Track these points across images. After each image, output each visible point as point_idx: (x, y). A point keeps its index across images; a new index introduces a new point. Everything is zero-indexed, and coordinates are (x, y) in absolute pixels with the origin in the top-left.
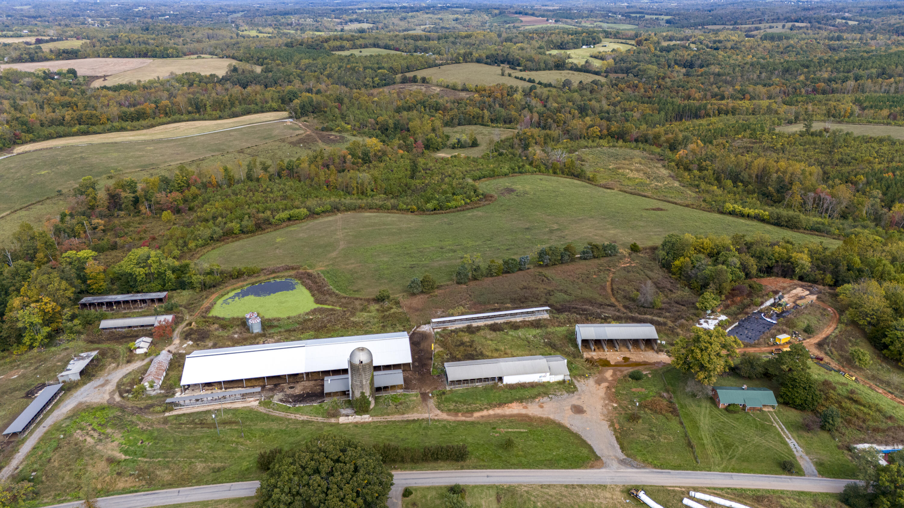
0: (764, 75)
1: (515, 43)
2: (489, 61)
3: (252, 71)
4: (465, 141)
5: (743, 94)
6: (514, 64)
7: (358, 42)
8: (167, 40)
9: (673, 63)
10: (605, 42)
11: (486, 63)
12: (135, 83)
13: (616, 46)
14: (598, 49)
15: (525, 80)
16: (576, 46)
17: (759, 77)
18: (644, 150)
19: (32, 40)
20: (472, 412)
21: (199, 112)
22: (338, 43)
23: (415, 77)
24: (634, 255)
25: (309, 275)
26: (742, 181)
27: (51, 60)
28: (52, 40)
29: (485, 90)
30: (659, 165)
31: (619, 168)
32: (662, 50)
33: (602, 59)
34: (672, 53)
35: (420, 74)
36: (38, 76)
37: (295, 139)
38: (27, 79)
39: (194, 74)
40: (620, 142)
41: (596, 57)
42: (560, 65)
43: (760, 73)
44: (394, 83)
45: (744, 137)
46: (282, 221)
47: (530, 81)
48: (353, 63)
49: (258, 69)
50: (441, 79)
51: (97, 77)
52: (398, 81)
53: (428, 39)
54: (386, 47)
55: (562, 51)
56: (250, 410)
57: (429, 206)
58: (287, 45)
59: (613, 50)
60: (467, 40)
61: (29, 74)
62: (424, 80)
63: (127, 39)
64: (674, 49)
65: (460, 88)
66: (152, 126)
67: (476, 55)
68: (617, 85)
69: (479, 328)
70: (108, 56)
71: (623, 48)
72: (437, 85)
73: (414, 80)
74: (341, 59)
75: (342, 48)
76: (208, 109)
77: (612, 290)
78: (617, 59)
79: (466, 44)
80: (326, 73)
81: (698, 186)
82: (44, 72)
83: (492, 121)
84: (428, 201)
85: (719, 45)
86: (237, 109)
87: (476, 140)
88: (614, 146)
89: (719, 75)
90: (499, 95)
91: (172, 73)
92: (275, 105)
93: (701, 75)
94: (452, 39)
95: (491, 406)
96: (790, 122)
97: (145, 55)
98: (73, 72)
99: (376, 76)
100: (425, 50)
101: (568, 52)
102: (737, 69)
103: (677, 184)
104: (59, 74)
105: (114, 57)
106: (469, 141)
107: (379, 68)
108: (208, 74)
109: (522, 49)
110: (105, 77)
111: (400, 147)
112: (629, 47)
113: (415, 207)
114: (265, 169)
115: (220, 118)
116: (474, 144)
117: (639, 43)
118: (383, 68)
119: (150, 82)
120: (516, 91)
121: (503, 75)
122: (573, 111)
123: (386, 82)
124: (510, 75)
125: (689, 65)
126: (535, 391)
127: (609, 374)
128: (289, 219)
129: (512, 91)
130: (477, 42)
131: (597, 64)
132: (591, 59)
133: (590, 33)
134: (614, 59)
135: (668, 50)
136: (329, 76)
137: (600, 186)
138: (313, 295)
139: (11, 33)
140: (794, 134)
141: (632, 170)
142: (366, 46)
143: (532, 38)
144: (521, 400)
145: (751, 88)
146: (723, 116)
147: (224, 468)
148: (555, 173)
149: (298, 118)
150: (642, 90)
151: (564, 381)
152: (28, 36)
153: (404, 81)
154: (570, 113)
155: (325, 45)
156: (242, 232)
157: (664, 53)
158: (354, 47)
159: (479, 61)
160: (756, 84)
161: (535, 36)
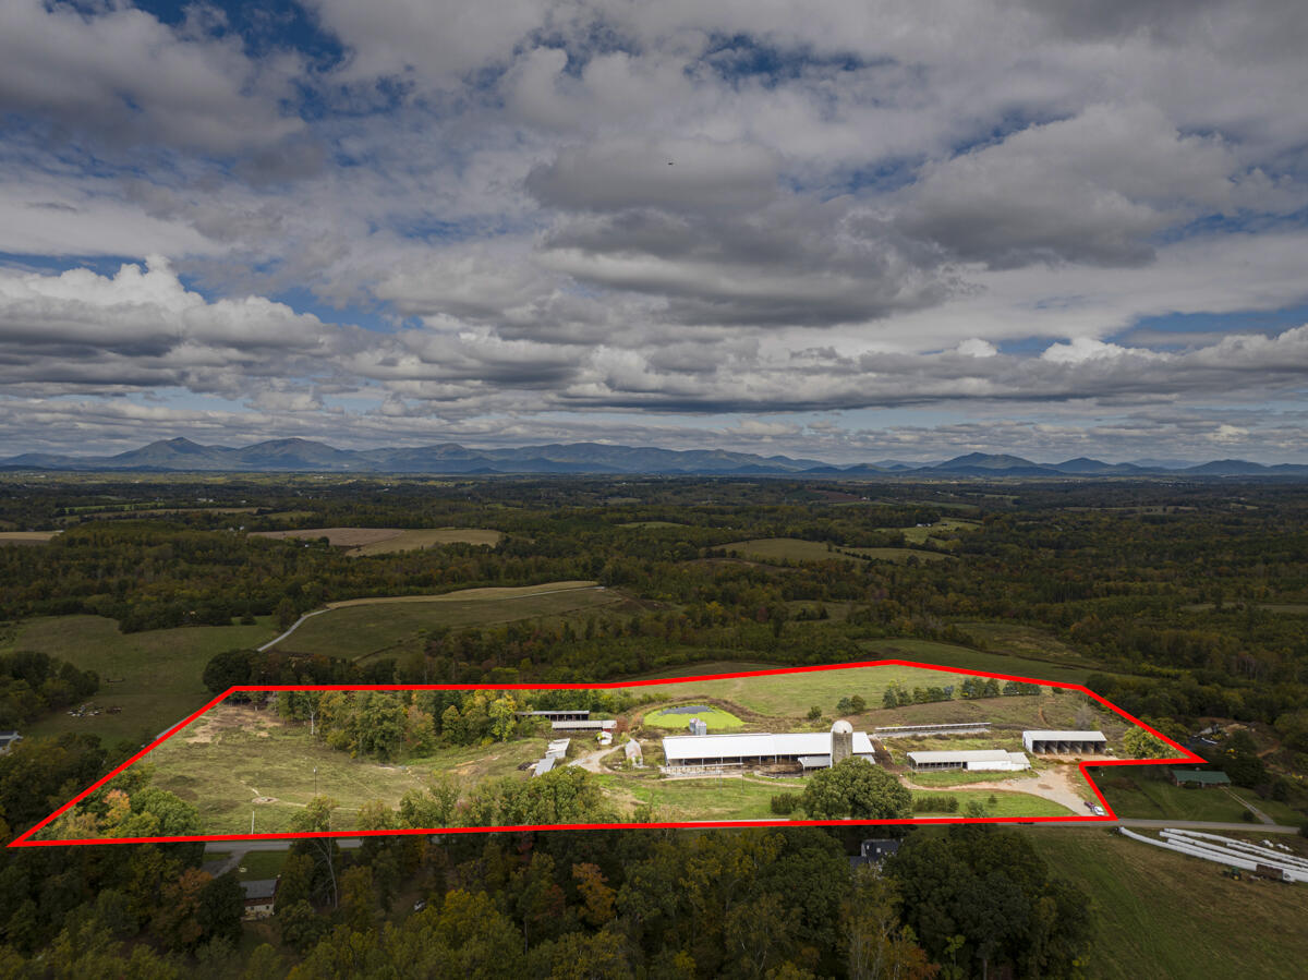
0: (1152, 557)
1: (833, 519)
2: (807, 536)
3: (527, 543)
4: (813, 612)
5: (1133, 576)
6: (839, 541)
7: (641, 515)
8: (407, 512)
9: (1035, 545)
10: (945, 520)
11: (804, 539)
12: (397, 552)
13: (960, 525)
14: (939, 528)
15: (858, 556)
16: (910, 523)
17: (1147, 559)
18: (1029, 625)
19: (255, 511)
20: (947, 786)
21: (491, 579)
22: (618, 515)
23: (723, 551)
24: (1057, 695)
25: (726, 702)
26: (1153, 653)
27: (293, 529)
28: (275, 511)
29: (814, 564)
30: (1052, 638)
31: (1007, 640)
32: (1019, 529)
33: (945, 539)
34: (1034, 533)
35: (729, 548)
36: (288, 544)
37: (615, 606)
38: (277, 547)
39: (462, 543)
40: (998, 619)
41: (937, 537)
42: (898, 543)
43: (1148, 555)
44: (697, 558)
45: (1145, 615)
46: (662, 664)
47: (864, 557)
48: (643, 535)
49: (532, 542)
50: (755, 553)
51: (352, 548)
52: (702, 555)
53: (723, 513)
54: (674, 520)
55: (894, 530)
56: (738, 780)
57: (811, 658)
58: (552, 517)
59: (957, 529)
60: (773, 515)
61: (280, 542)
62: (734, 554)
63: (362, 510)
64: (1034, 529)
65: (779, 563)
66: (448, 591)
67: (789, 529)
68: (974, 564)
69: (925, 738)
70: (355, 526)
71: (970, 527)
72: (751, 561)
73: (722, 554)
74: (628, 531)
75: (622, 521)
76: (502, 576)
77: (1045, 719)
78: (965, 539)
79: (771, 519)
80: (615, 545)
81: (1103, 658)
82: (296, 540)
83: (833, 596)
84: (809, 653)
85: (1090, 527)
86: (536, 576)
87: (825, 611)
88: (991, 622)
89: (1097, 556)
90: (833, 569)
91: (437, 544)
92: (577, 573)
93: (1076, 557)
94: (753, 513)
95: (961, 783)
96: (1196, 602)
97: (396, 526)
98: (325, 540)
99: (676, 549)
100: (722, 525)
101: (902, 530)
102: (1119, 551)
103: (1078, 655)
104: (309, 542)
105: (361, 527)
106: (816, 612)
107: (677, 541)
108: (479, 544)
109: (843, 525)
110: (358, 547)
111: (742, 614)
112: (978, 526)
113: (795, 659)
114: (604, 628)
115: (518, 585)
116: (824, 616)
117: (989, 522)
118: (682, 540)
119: (414, 552)
120: (853, 566)
121: (830, 550)
122: (930, 586)
123: (690, 556)
124: (839, 551)
125: (1058, 546)
126: (999, 776)
127: (1065, 768)
128: (668, 664)
129: (849, 567)
130: (785, 517)
131: (940, 544)
132: (932, 539)
133: (925, 510)
134: (962, 539)
135: (1028, 529)
136: (619, 548)
137: (992, 653)
138: (737, 716)
139: (230, 503)
140: (1202, 613)
141: (1022, 642)
142: (649, 520)
143: (852, 514)
144: (989, 780)
145: (1140, 570)
146: (1113, 597)
147: (739, 812)
148: (935, 639)
149: (608, 586)
150: (1007, 570)
151: (1025, 770)
152: (247, 506)
153: (709, 555)
154: (926, 588)
155: (603, 517)
156: (627, 671)
157: (1022, 533)
158: (636, 520)
159: (794, 536)
160: (1145, 567)
161: (855, 512)
